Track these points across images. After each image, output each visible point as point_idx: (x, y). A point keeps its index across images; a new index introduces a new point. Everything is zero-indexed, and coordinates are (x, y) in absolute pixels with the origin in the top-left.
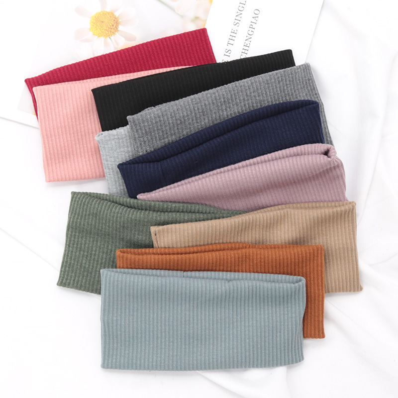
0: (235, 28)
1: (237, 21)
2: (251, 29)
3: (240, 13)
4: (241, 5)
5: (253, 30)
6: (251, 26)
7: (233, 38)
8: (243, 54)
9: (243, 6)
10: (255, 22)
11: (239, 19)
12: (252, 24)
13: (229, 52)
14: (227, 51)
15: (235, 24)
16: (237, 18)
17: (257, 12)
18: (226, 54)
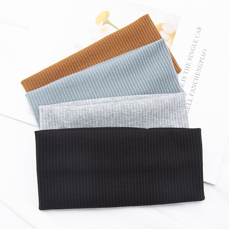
0: (189, 62)
1: (190, 57)
2: (201, 63)
3: (192, 51)
4: (193, 46)
5: (202, 63)
6: (200, 61)
7: (188, 69)
8: (195, 80)
9: (195, 47)
10: (204, 58)
11: (192, 56)
12: (201, 59)
13: (185, 78)
14: (183, 77)
15: (189, 59)
16: (190, 55)
17: (204, 51)
18: (183, 79)
